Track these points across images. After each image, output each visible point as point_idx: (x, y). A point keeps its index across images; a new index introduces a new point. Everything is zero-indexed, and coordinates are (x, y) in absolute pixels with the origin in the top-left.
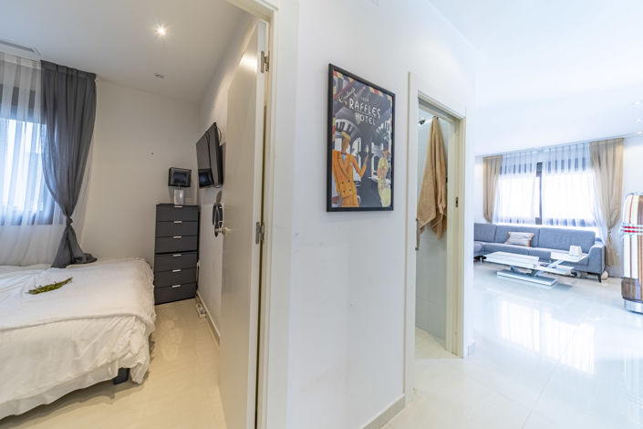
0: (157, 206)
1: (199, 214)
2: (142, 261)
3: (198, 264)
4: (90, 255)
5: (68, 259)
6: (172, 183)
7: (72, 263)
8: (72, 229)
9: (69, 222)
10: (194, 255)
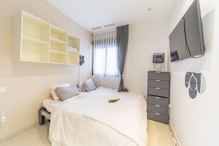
0: (148, 72)
1: (170, 77)
2: (142, 96)
3: (170, 106)
4: (127, 89)
5: (121, 90)
6: (155, 61)
7: (122, 91)
8: (122, 79)
9: (122, 77)
10: (167, 100)
